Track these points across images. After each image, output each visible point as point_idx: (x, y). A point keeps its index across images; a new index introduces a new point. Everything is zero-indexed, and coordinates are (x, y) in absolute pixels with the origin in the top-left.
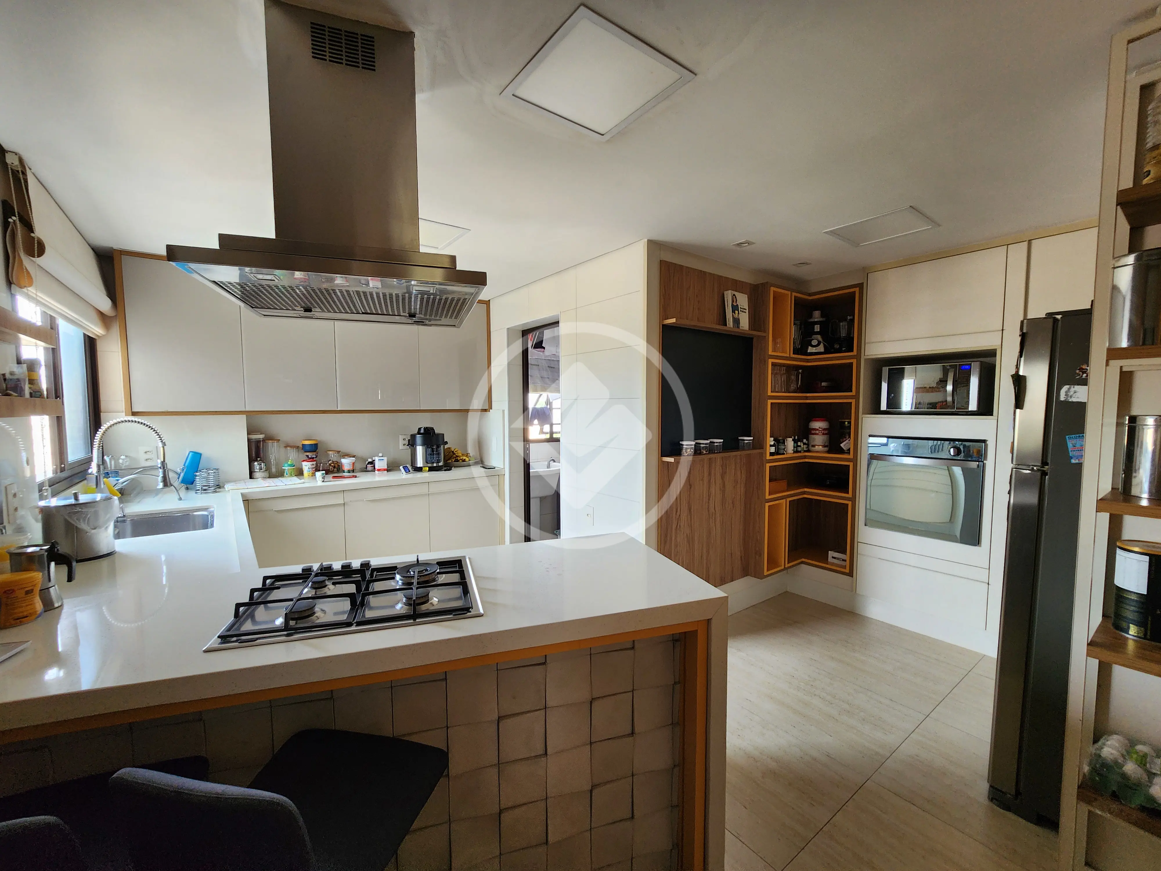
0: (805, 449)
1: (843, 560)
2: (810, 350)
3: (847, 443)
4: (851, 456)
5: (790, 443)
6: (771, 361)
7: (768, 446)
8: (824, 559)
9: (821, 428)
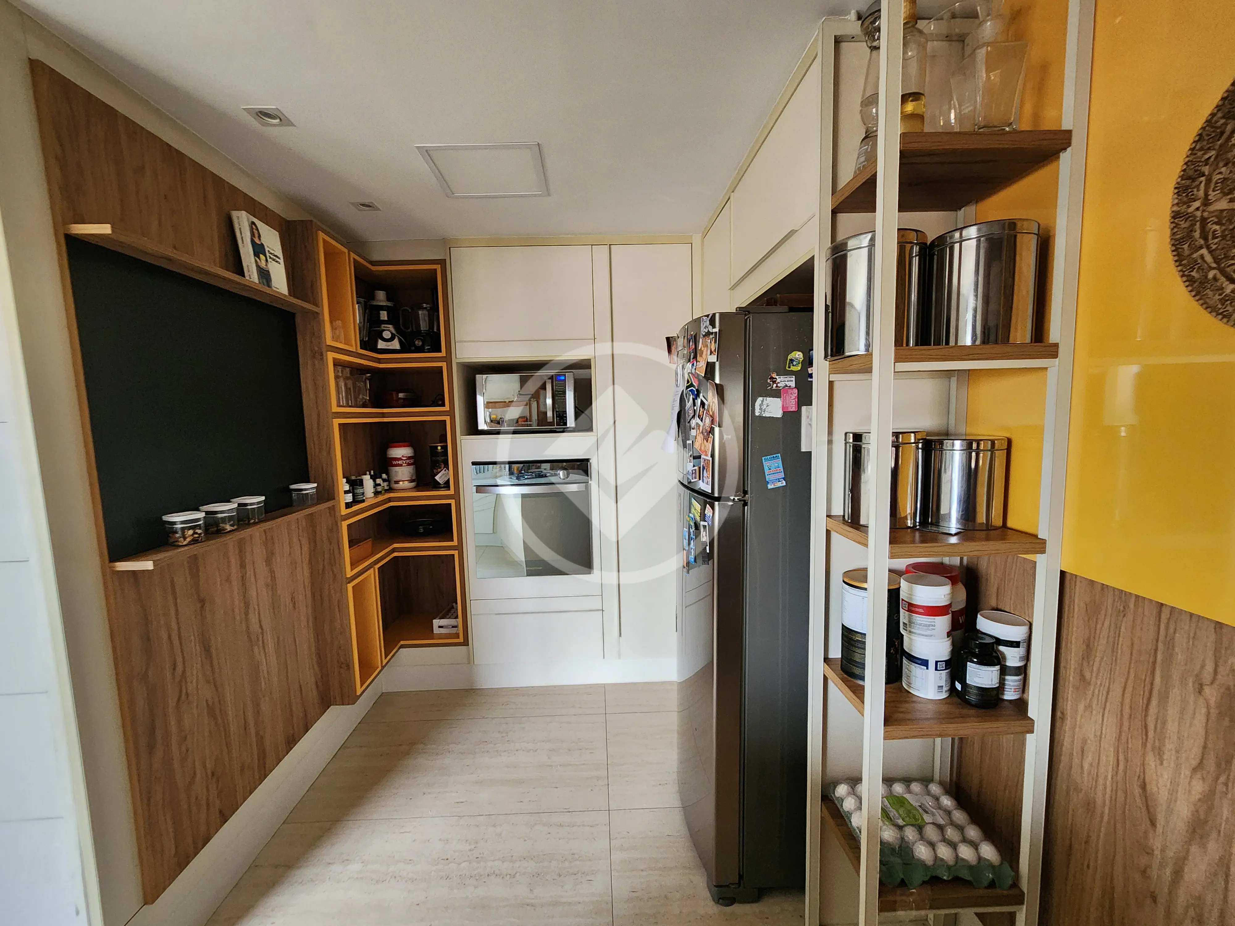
0: (386, 488)
1: (453, 627)
2: (381, 345)
3: (443, 474)
4: (452, 492)
5: (368, 482)
6: (331, 356)
7: (341, 493)
8: (428, 631)
9: (406, 457)
